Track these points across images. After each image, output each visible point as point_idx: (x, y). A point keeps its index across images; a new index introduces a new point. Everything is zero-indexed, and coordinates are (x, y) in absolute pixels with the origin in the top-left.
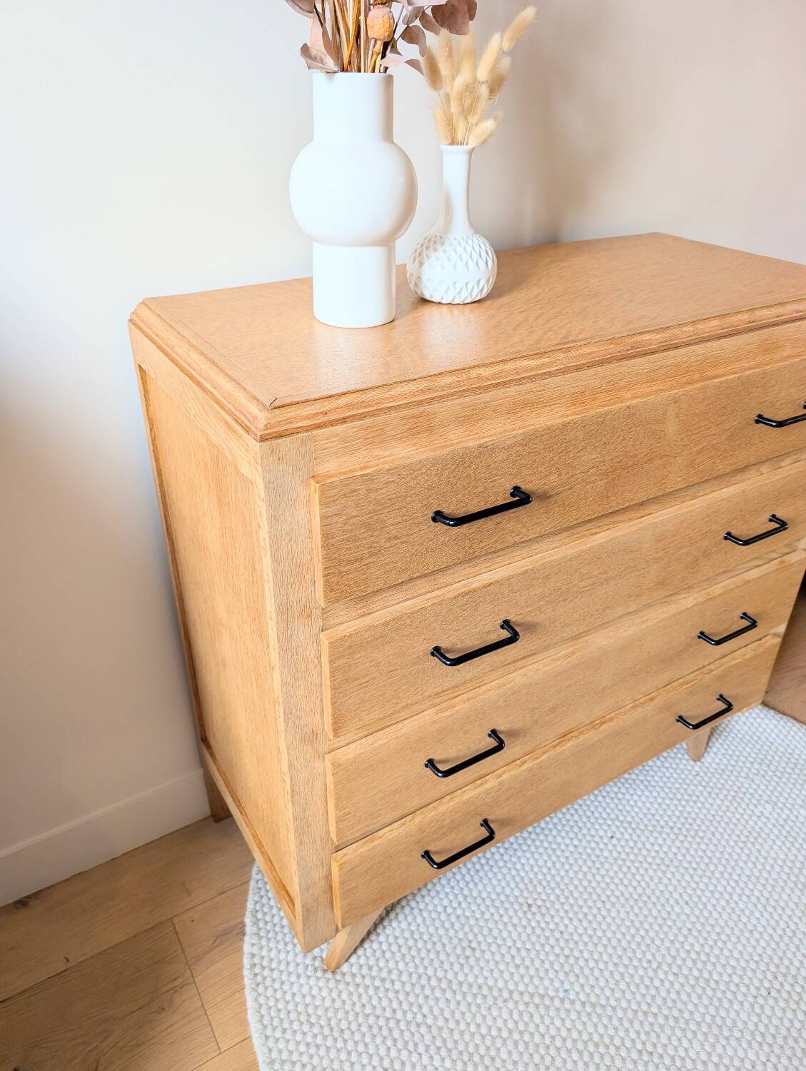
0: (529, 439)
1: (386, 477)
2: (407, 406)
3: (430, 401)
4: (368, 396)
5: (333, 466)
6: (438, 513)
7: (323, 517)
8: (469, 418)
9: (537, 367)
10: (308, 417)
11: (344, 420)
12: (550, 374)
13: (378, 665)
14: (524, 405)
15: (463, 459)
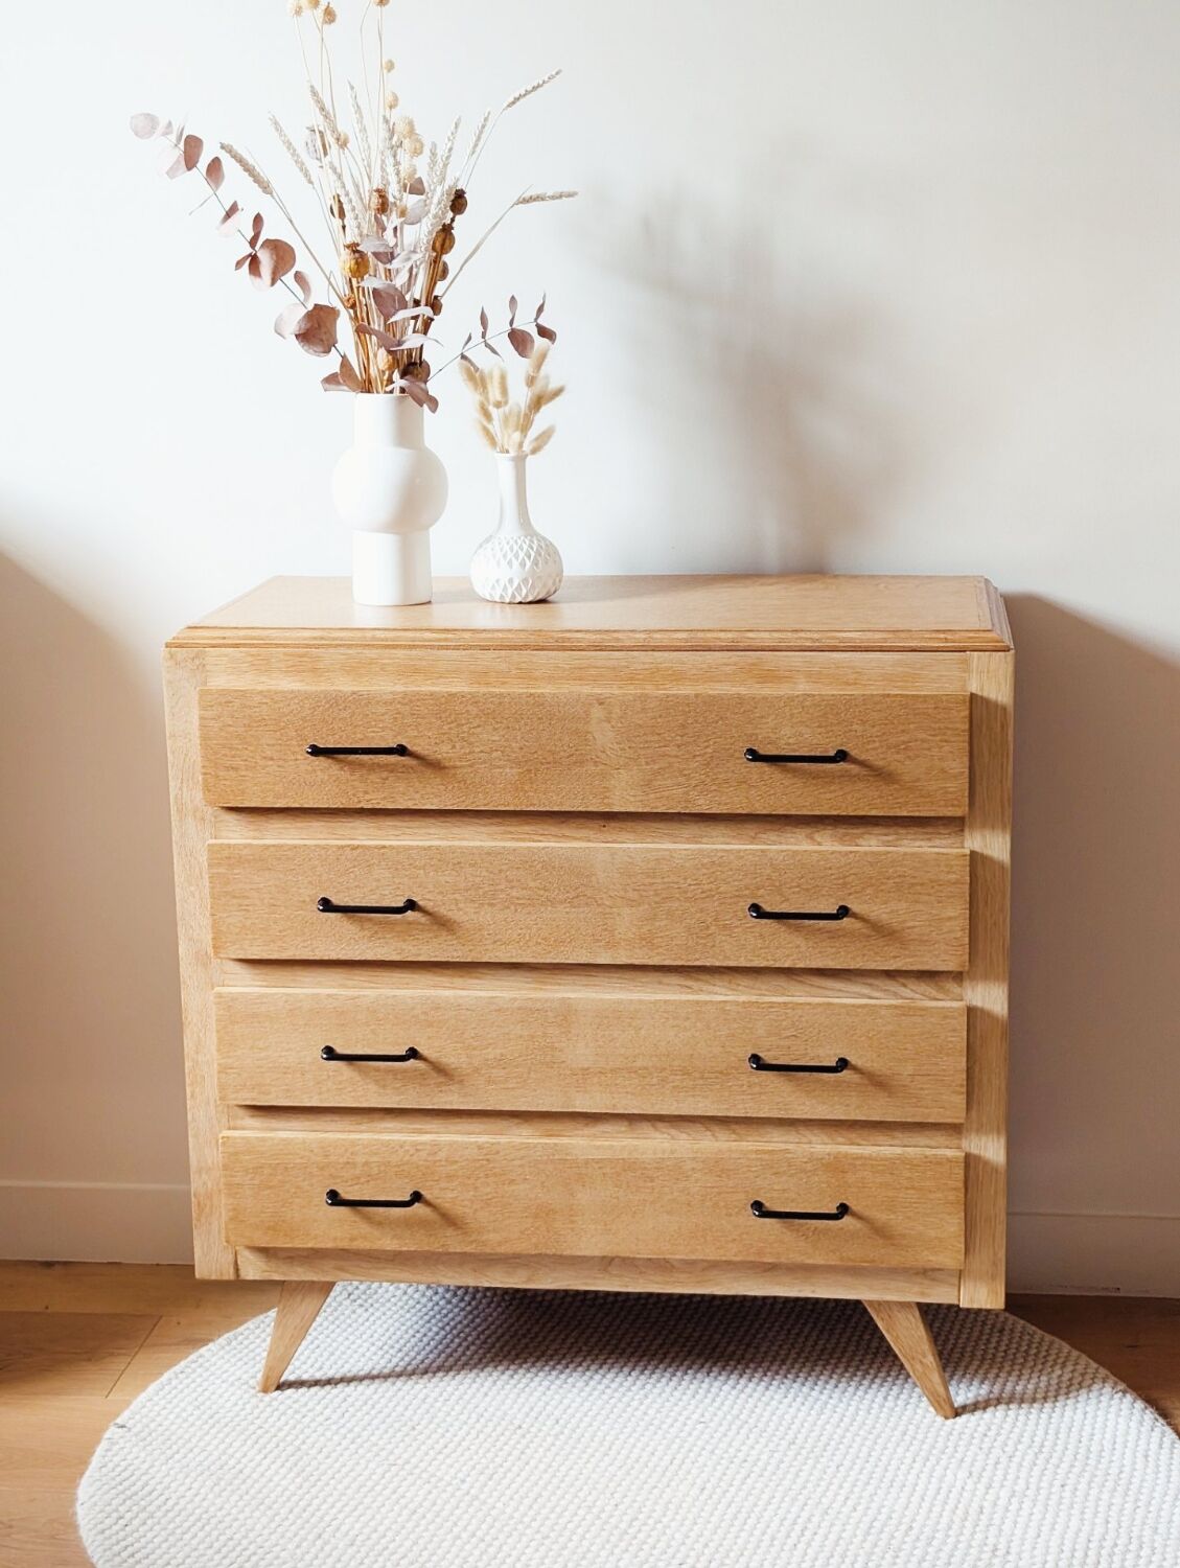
0: (409, 700)
1: (258, 699)
2: (297, 646)
3: (318, 647)
4: (267, 633)
5: (220, 681)
6: (313, 747)
7: (202, 718)
8: (352, 669)
9: (439, 640)
10: (208, 638)
11: (236, 646)
12: (447, 648)
13: (258, 890)
14: (416, 671)
15: (336, 701)
